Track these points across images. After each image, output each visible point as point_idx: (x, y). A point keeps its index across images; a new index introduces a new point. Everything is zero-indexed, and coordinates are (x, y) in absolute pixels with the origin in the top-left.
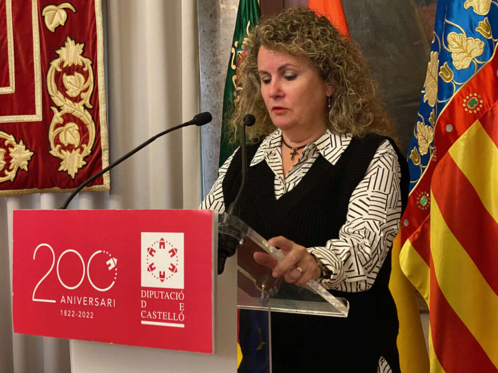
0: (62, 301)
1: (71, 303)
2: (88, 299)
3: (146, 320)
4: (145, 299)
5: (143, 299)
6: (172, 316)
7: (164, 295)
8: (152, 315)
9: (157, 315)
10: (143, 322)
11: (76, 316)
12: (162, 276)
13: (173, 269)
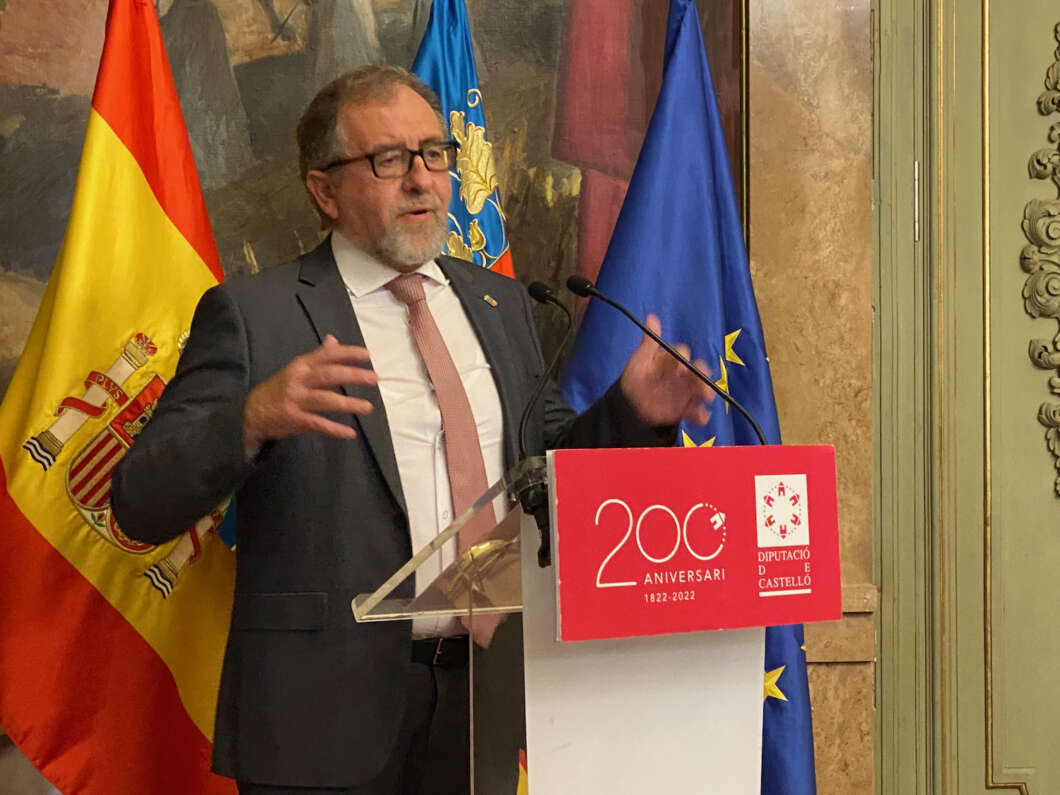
0: (646, 581)
1: (661, 581)
2: (686, 575)
3: (765, 590)
4: (764, 563)
5: (761, 564)
6: (796, 581)
7: (787, 555)
8: (773, 583)
9: (779, 582)
10: (762, 594)
11: (669, 601)
12: (783, 531)
13: (796, 521)
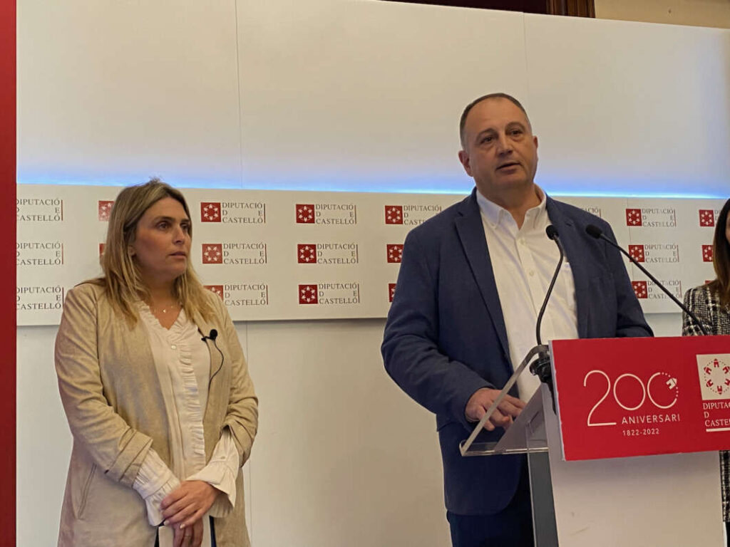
0: (623, 422)
1: (634, 422)
2: (652, 418)
3: (710, 428)
4: (708, 410)
5: (705, 411)
7: (724, 405)
8: (715, 423)
9: (720, 422)
10: (708, 430)
11: (641, 435)
12: (720, 390)
13: (728, 383)
